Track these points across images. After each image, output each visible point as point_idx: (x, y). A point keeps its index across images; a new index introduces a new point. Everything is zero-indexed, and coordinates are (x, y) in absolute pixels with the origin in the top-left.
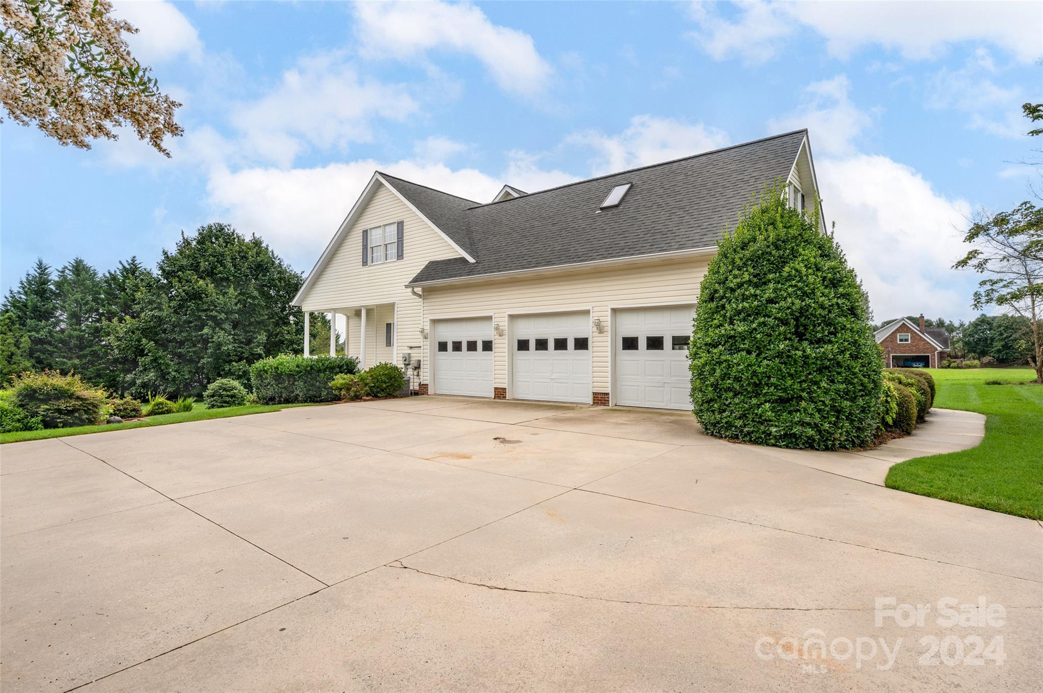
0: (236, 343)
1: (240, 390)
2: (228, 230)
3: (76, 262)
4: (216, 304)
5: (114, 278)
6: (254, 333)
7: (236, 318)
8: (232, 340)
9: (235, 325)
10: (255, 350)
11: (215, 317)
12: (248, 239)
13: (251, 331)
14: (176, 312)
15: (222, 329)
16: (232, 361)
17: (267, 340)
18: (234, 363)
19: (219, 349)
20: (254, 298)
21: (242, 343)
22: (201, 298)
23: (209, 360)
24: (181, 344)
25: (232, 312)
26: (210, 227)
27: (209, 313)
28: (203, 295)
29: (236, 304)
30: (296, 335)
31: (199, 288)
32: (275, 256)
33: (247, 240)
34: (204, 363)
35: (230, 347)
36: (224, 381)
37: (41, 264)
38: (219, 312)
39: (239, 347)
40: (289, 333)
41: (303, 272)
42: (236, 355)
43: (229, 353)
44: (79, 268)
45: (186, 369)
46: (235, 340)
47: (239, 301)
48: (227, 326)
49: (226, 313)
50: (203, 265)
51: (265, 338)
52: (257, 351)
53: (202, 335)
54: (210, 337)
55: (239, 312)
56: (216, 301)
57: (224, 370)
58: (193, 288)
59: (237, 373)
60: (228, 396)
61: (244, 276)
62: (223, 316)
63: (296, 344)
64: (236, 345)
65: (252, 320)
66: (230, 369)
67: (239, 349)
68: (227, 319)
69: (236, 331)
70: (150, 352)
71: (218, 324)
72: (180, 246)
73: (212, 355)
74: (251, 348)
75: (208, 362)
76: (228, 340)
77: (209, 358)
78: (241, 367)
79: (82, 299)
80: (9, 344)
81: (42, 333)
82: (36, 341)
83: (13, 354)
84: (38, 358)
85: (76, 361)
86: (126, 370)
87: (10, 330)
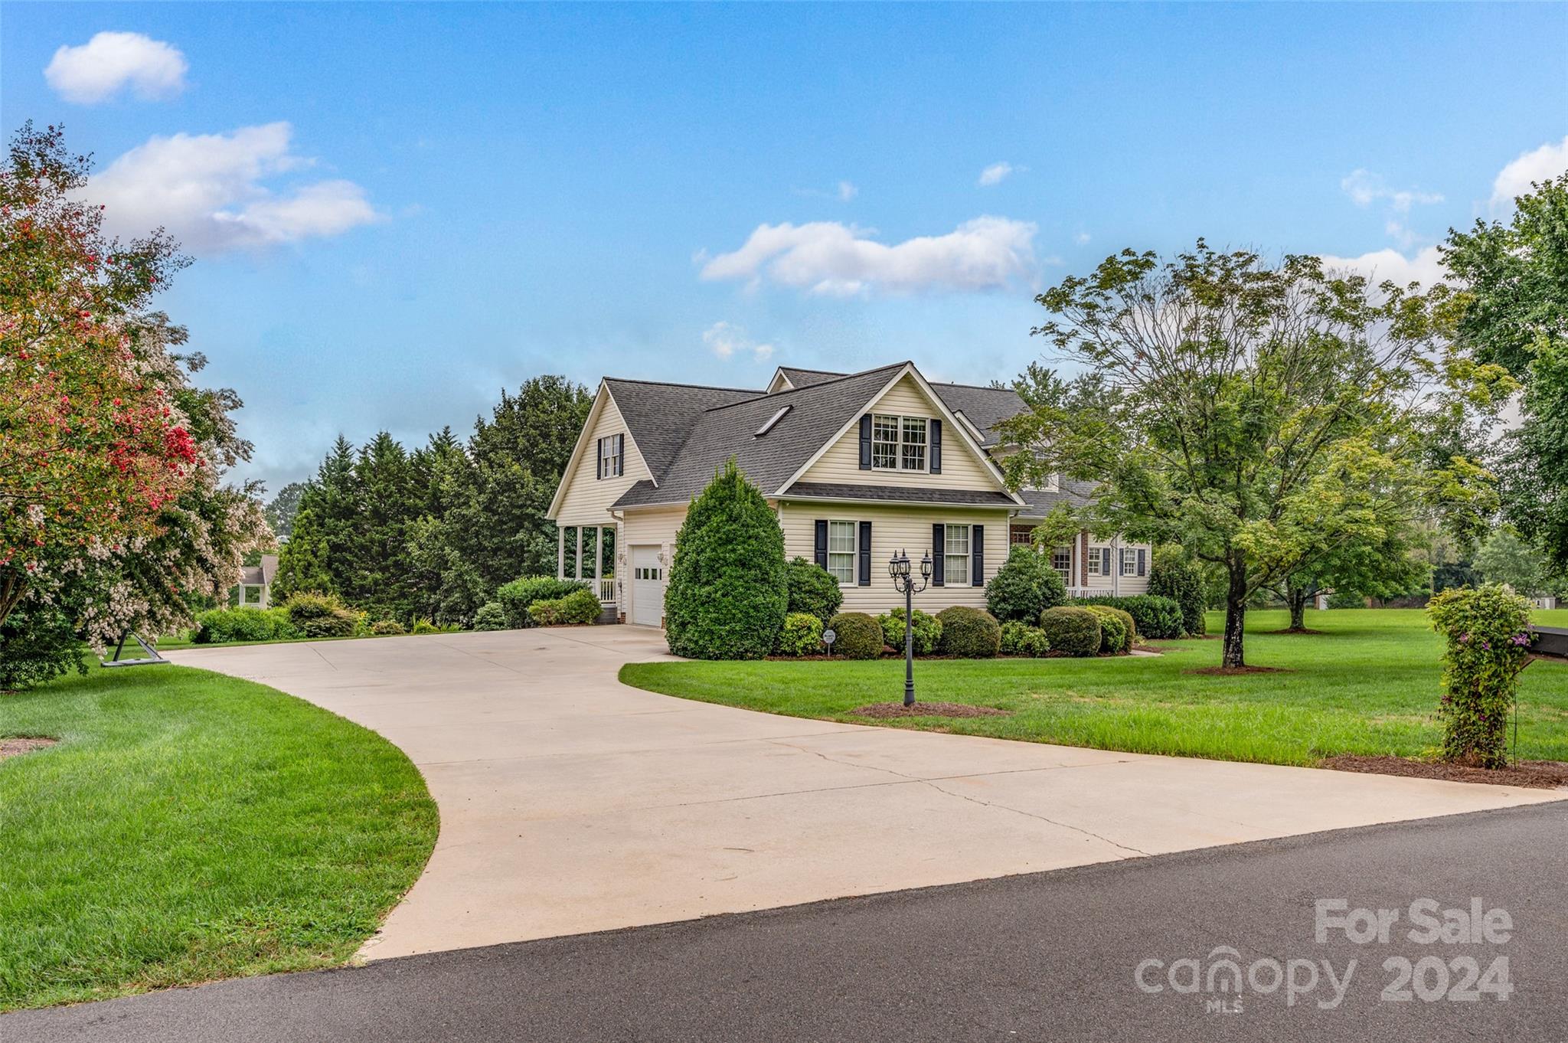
2: (561, 384)
3: (380, 438)
5: (421, 457)
14: (485, 509)
22: (515, 490)
26: (537, 382)
27: (525, 511)
28: (518, 486)
31: (513, 475)
36: (494, 605)
37: (342, 441)
44: (383, 446)
50: (521, 441)
58: (506, 476)
70: (453, 564)
72: (499, 411)
79: (385, 490)
80: (306, 550)
81: (341, 536)
82: (335, 548)
83: (310, 564)
84: (336, 570)
85: (378, 575)
86: (433, 589)
87: (308, 533)
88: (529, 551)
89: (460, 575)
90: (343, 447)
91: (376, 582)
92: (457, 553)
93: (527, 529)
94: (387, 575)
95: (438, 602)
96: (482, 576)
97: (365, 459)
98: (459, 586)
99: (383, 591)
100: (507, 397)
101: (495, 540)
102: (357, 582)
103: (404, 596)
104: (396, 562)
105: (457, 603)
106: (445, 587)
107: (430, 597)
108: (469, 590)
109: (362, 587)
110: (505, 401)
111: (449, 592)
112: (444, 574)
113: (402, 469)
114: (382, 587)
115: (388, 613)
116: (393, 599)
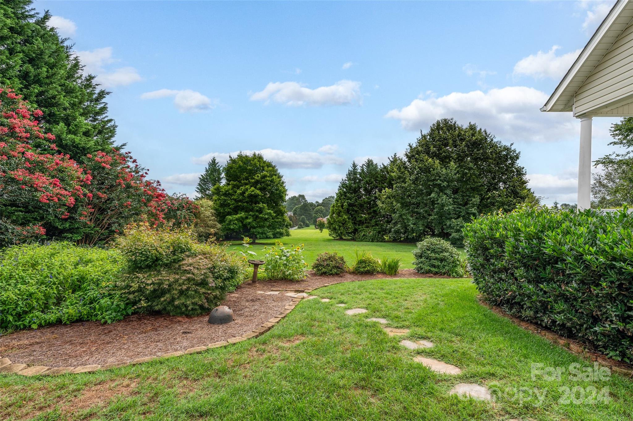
0: (455, 204)
1: (451, 253)
2: (451, 123)
3: (368, 161)
4: (440, 175)
5: (385, 167)
6: (469, 196)
7: (456, 186)
8: (452, 202)
9: (455, 191)
10: (470, 210)
11: (440, 185)
12: (465, 126)
13: (467, 196)
14: (414, 183)
15: (445, 194)
16: (452, 218)
17: (480, 202)
18: (453, 220)
19: (443, 209)
20: (470, 169)
21: (461, 205)
22: (430, 172)
23: (435, 217)
24: (418, 205)
25: (452, 181)
26: (438, 123)
27: (435, 182)
28: (431, 169)
29: (455, 174)
30: (507, 198)
31: (429, 164)
32: (488, 134)
33: (464, 128)
34: (432, 219)
35: (451, 207)
36: (435, 240)
37: (354, 164)
38: (442, 181)
39: (457, 208)
40: (500, 196)
41: (512, 144)
42: (455, 214)
43: (450, 212)
44: (370, 163)
45: (421, 223)
46: (454, 202)
47: (458, 172)
48: (448, 192)
49: (448, 182)
50: (433, 149)
51: (479, 201)
52: (471, 211)
53: (430, 199)
54: (436, 200)
55: (458, 180)
56: (440, 173)
57: (446, 225)
58: (425, 165)
59: (455, 228)
60: (436, 259)
61: (462, 152)
62: (445, 184)
63: (507, 205)
64: (455, 206)
65: (468, 186)
66: (450, 225)
67: (457, 209)
68: (448, 186)
69: (456, 195)
70: (398, 210)
71: (442, 189)
72: (419, 140)
73: (437, 213)
74: (467, 209)
75: (435, 219)
76: (449, 202)
77: (435, 215)
78: (459, 223)
79: (370, 181)
80: (339, 206)
81: (353, 200)
82: (350, 205)
83: (341, 212)
84: (351, 214)
85: (367, 216)
86: (389, 222)
87: (340, 199)
88: (438, 204)
89: (401, 216)
90: (354, 166)
91: (366, 219)
92: (399, 205)
93: (436, 192)
94: (370, 216)
95: (391, 228)
96: (412, 216)
97: (363, 170)
98: (400, 221)
99: (369, 223)
100: (423, 134)
101: (419, 199)
102: (358, 219)
103: (377, 225)
104: (374, 210)
105: (399, 229)
106: (393, 222)
107: (387, 226)
108: (405, 223)
109: (360, 221)
110: (422, 136)
111: (396, 224)
112: (393, 215)
113: (377, 173)
114: (368, 221)
115: (370, 232)
116: (373, 226)
